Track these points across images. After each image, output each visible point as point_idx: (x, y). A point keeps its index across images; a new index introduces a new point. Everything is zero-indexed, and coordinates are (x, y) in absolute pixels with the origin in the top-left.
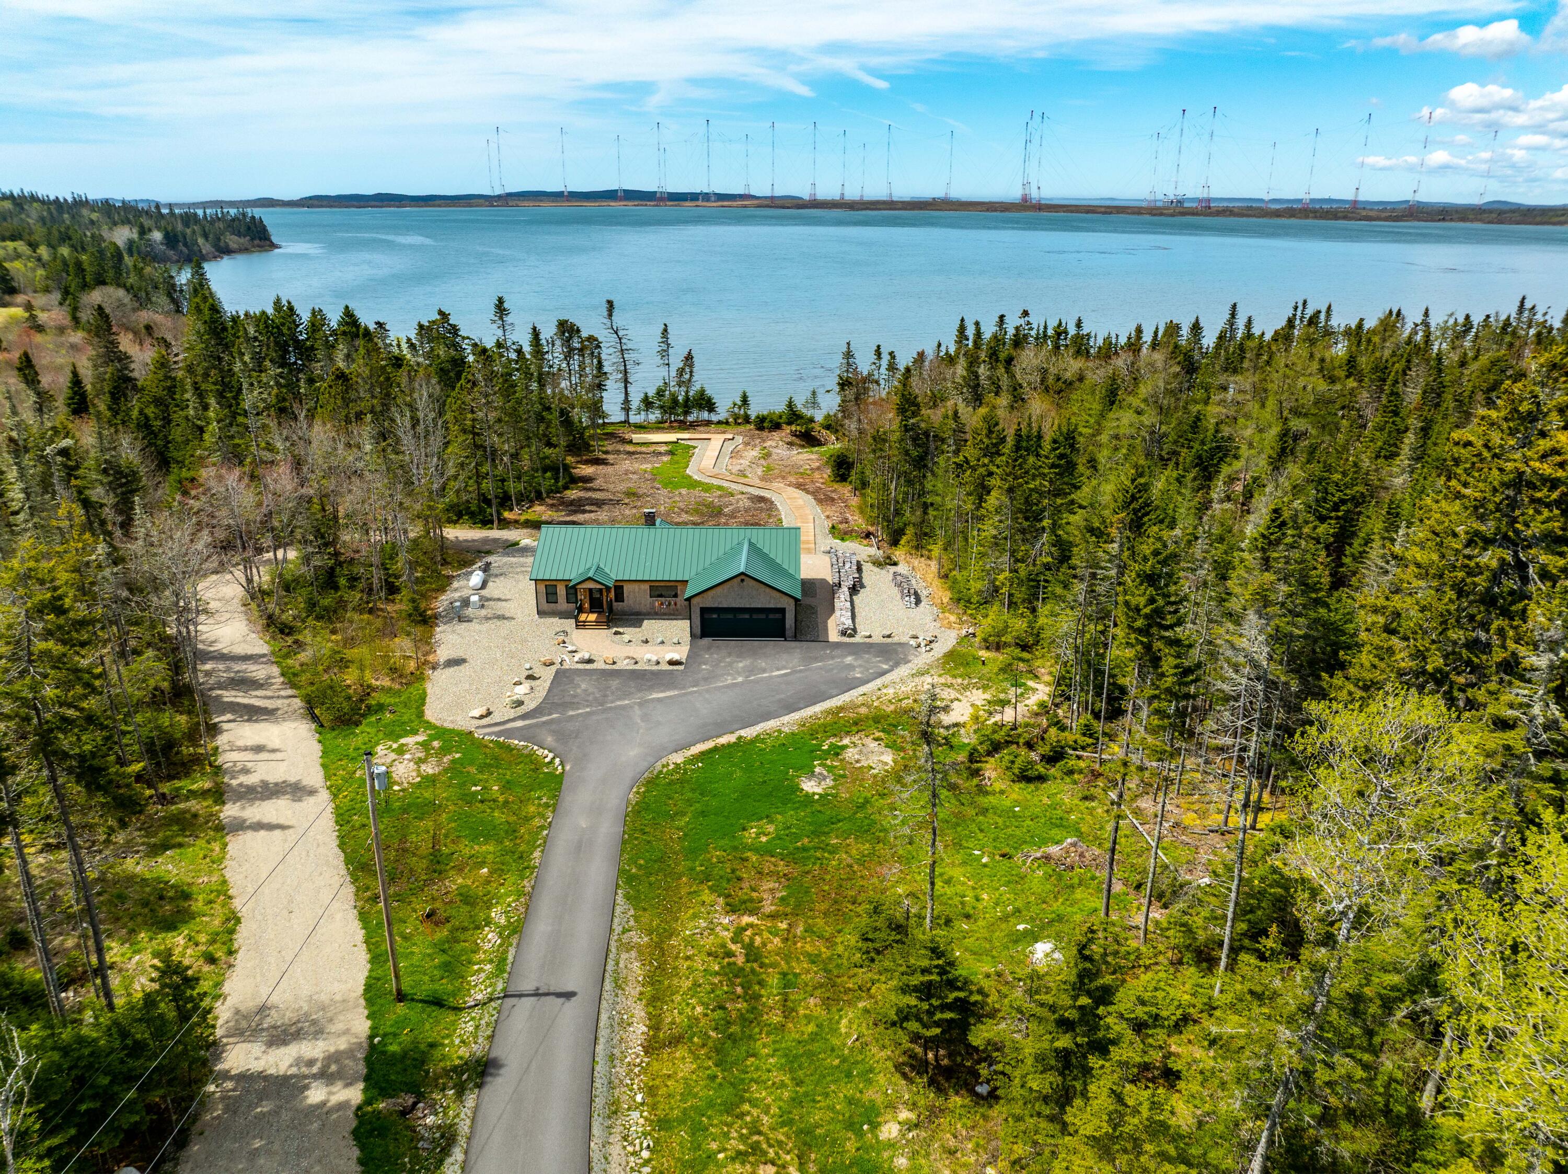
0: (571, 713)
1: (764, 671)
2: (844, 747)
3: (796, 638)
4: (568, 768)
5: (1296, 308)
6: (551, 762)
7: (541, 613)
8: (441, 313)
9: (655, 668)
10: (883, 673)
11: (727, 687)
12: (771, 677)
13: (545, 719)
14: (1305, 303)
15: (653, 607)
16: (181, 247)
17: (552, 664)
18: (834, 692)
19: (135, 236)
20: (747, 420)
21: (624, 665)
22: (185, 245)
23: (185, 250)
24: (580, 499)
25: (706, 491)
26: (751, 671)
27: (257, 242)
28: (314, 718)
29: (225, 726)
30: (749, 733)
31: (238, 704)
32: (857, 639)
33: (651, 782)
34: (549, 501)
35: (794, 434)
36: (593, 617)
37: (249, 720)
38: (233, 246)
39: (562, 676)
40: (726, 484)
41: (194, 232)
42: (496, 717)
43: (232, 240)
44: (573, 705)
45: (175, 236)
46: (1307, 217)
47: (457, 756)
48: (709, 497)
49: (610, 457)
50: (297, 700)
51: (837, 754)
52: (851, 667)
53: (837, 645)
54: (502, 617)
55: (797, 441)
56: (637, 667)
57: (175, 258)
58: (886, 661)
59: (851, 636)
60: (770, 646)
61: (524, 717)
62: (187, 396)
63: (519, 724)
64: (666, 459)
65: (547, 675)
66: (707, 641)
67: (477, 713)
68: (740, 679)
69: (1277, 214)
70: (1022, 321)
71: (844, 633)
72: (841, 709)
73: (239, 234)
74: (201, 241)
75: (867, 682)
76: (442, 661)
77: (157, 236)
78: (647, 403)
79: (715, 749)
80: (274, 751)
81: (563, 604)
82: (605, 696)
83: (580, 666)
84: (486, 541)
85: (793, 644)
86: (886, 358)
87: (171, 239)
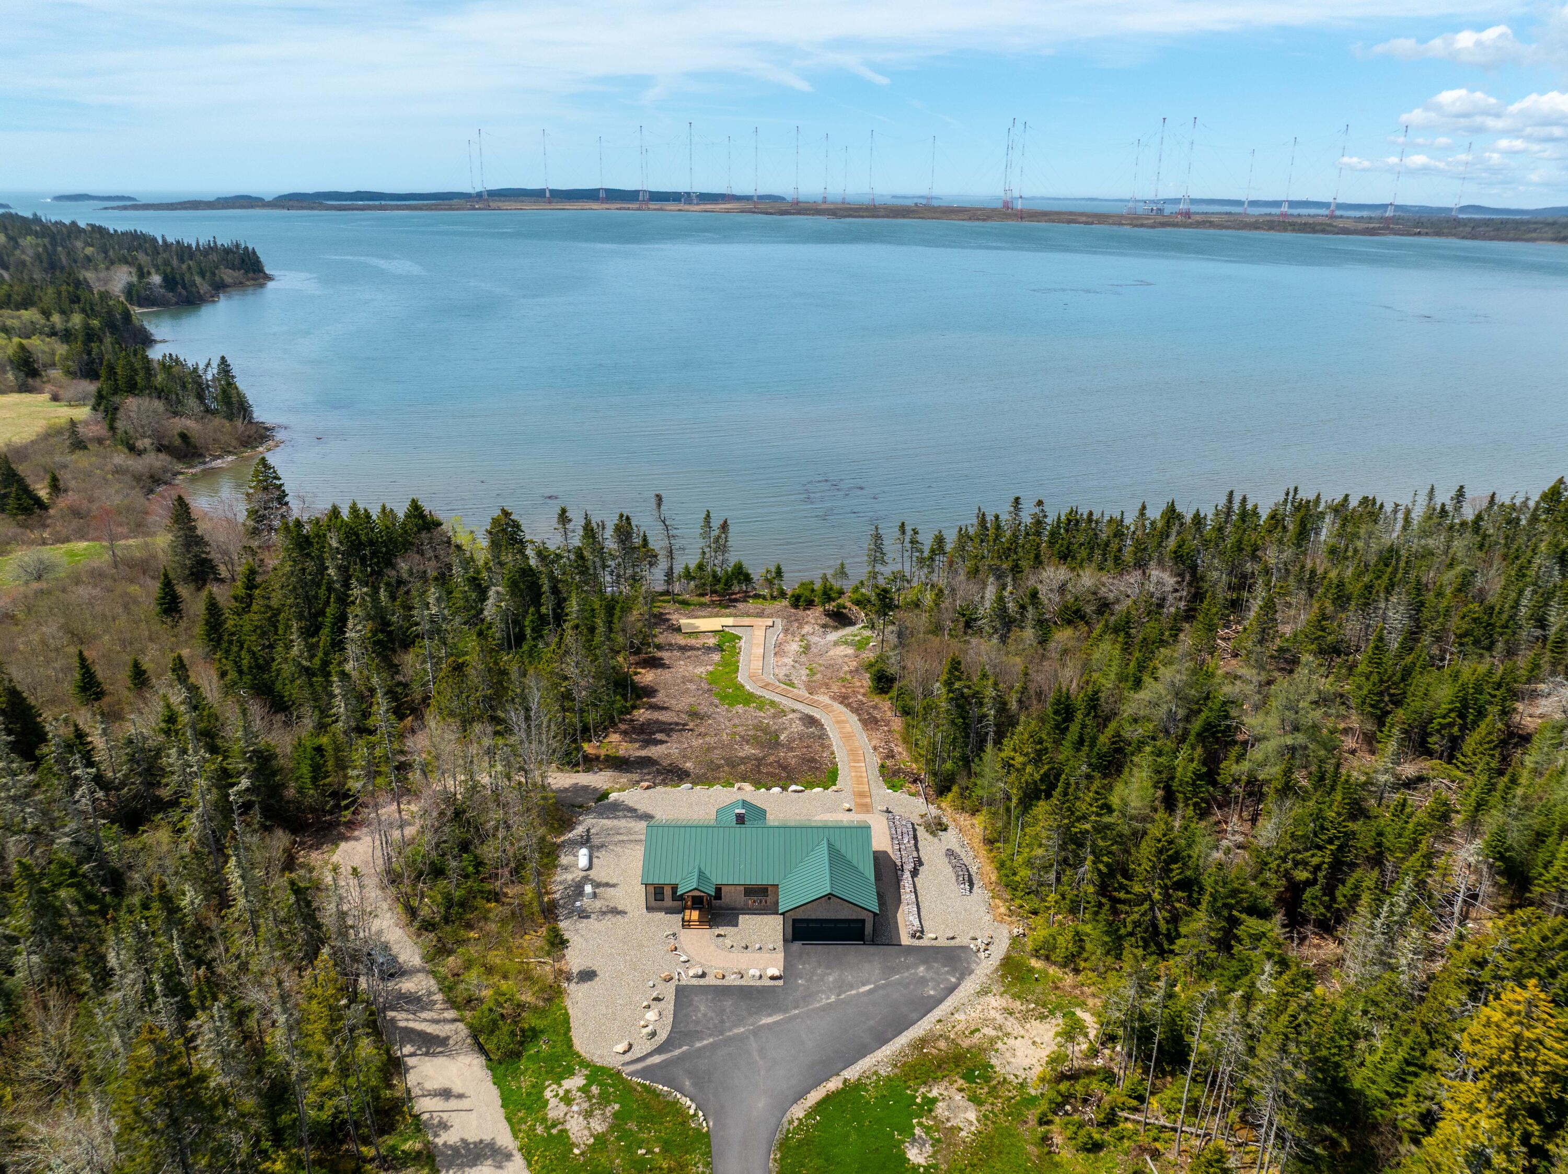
0: (698, 1045)
1: (852, 987)
2: (934, 1101)
3: (873, 943)
4: (711, 1124)
5: (1287, 494)
6: (695, 1115)
7: (649, 909)
8: (503, 511)
9: (759, 983)
10: (952, 989)
11: (824, 1009)
12: (858, 994)
13: (677, 1052)
14: (1296, 489)
15: (747, 904)
16: (179, 288)
17: (671, 979)
18: (914, 1016)
19: (135, 279)
20: (783, 594)
21: (732, 980)
22: (184, 287)
23: (184, 293)
24: (649, 723)
25: (760, 708)
26: (841, 987)
27: (251, 275)
28: (482, 1049)
29: (411, 1061)
30: (852, 1073)
31: (412, 1030)
32: (924, 942)
33: (784, 1144)
34: (623, 727)
35: (828, 614)
36: (695, 915)
37: (427, 1054)
38: (228, 280)
39: (682, 992)
40: (777, 699)
41: (189, 268)
42: (637, 1053)
43: (228, 275)
44: (698, 1035)
45: (174, 278)
46: (1285, 230)
47: (617, 1107)
48: (765, 717)
49: (665, 655)
50: (460, 1026)
51: (930, 1110)
52: (923, 981)
53: (910, 949)
54: (615, 912)
55: (831, 623)
56: (742, 982)
57: (174, 300)
58: (952, 972)
59: (920, 938)
60: (851, 952)
61: (659, 1050)
62: (294, 637)
63: (657, 1059)
64: (716, 657)
65: (669, 992)
66: (797, 945)
67: (620, 1048)
68: (833, 998)
69: (1255, 226)
70: (1037, 510)
71: (913, 936)
72: (923, 1042)
73: (233, 268)
74: (198, 280)
75: (940, 1001)
76: (575, 971)
77: (156, 279)
78: (688, 575)
79: (828, 1098)
80: (460, 1096)
81: (668, 902)
82: (723, 1022)
83: (695, 982)
84: (578, 789)
85: (872, 949)
86: (909, 533)
87: (170, 282)
